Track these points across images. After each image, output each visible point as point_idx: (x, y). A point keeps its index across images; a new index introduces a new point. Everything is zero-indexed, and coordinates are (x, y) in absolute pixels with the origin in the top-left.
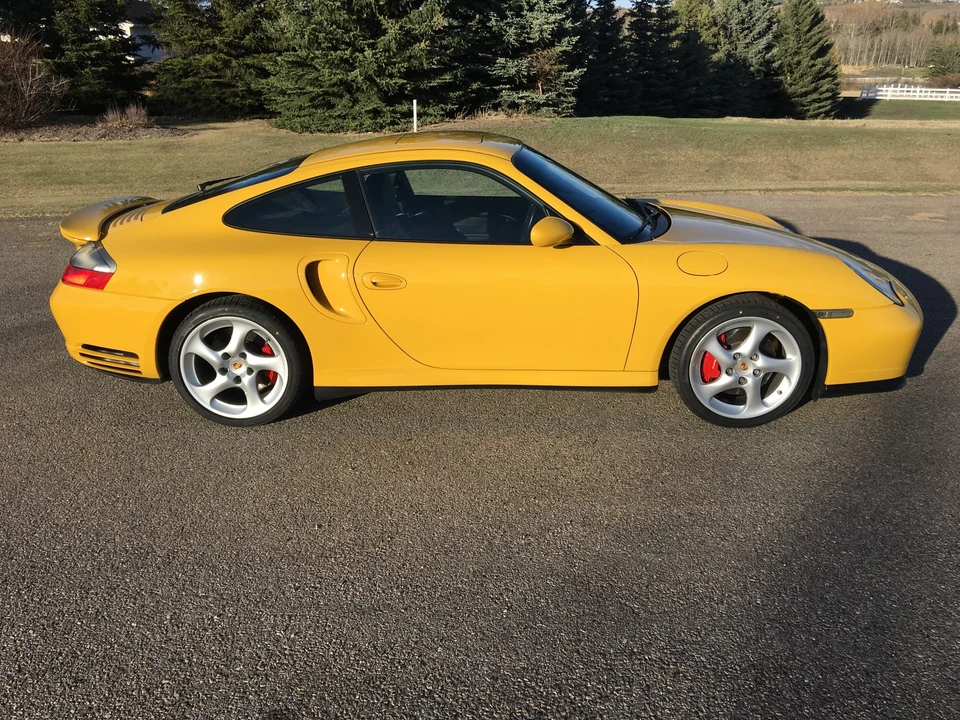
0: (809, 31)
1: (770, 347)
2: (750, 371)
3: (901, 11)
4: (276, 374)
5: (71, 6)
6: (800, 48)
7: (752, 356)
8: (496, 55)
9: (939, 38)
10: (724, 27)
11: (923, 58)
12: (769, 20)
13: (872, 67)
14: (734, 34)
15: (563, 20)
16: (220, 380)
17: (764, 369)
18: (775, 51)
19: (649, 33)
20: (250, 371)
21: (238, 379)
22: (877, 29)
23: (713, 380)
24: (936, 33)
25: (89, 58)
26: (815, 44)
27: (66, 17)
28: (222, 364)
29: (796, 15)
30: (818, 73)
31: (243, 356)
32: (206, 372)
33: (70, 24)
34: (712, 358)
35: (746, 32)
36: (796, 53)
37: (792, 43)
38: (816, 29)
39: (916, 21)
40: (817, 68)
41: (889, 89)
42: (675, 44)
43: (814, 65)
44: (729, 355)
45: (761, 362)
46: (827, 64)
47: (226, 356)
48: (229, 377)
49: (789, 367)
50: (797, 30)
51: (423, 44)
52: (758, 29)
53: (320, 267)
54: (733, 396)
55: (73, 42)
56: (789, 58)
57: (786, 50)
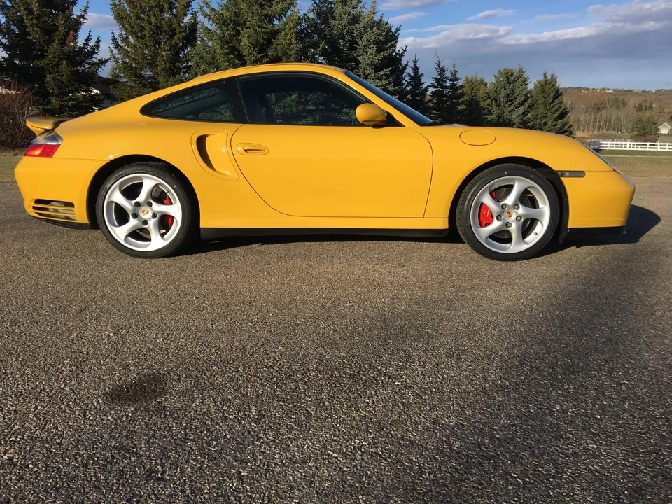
0: (552, 102)
1: (527, 199)
2: (514, 217)
3: (614, 97)
4: (173, 218)
5: (58, 72)
6: (547, 113)
7: (515, 206)
8: (342, 107)
9: (640, 113)
10: (495, 100)
11: (630, 126)
12: (526, 95)
13: (596, 132)
14: (502, 104)
15: (387, 84)
16: (133, 222)
17: (524, 215)
18: (529, 115)
19: (444, 99)
20: (154, 216)
21: (145, 222)
22: (599, 109)
23: (488, 224)
24: (638, 111)
25: (67, 106)
26: (557, 111)
27: (54, 79)
28: (134, 210)
29: (543, 92)
30: (560, 129)
31: (150, 204)
32: (122, 216)
33: (56, 83)
34: (487, 208)
35: (509, 103)
36: (544, 117)
37: (541, 110)
38: (557, 101)
39: (624, 103)
40: (559, 126)
41: (608, 143)
42: (463, 107)
43: (556, 125)
44: (498, 205)
45: (521, 210)
46: (565, 124)
47: (138, 204)
48: (138, 220)
49: (542, 214)
50: (545, 101)
51: (293, 97)
52: (518, 101)
53: (208, 140)
54: (502, 236)
55: (57, 96)
56: (539, 120)
57: (537, 115)
